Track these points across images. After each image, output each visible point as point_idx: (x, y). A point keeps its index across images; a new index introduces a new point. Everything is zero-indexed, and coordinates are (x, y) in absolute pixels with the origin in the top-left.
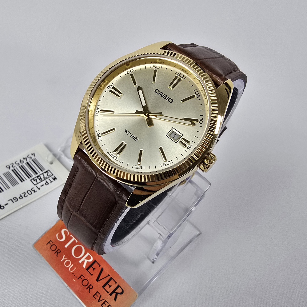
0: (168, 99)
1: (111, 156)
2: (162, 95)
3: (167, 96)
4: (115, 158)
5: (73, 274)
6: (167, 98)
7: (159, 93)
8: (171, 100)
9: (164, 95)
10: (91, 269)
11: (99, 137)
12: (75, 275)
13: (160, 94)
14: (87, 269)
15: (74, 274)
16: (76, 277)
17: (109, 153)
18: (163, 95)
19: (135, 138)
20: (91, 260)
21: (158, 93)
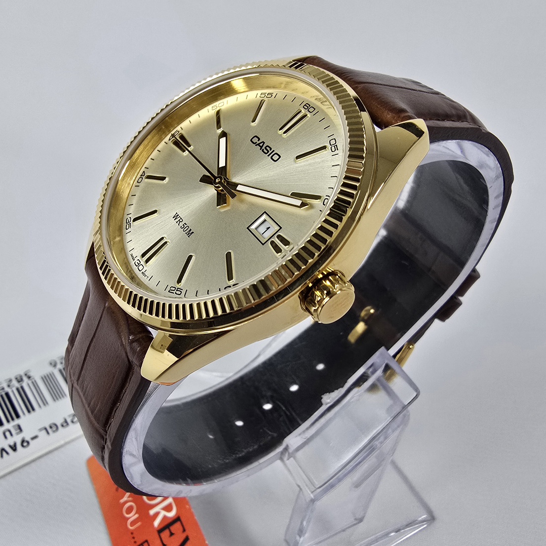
0: (271, 155)
1: (136, 263)
2: (261, 147)
3: (271, 149)
4: (141, 268)
5: (132, 533)
6: (270, 152)
7: (258, 142)
8: (275, 158)
9: (265, 148)
10: (167, 532)
11: (128, 226)
12: (134, 538)
13: (259, 144)
14: (160, 531)
15: (134, 535)
16: (135, 542)
17: (134, 257)
18: (263, 148)
20: (172, 514)
21: (256, 143)
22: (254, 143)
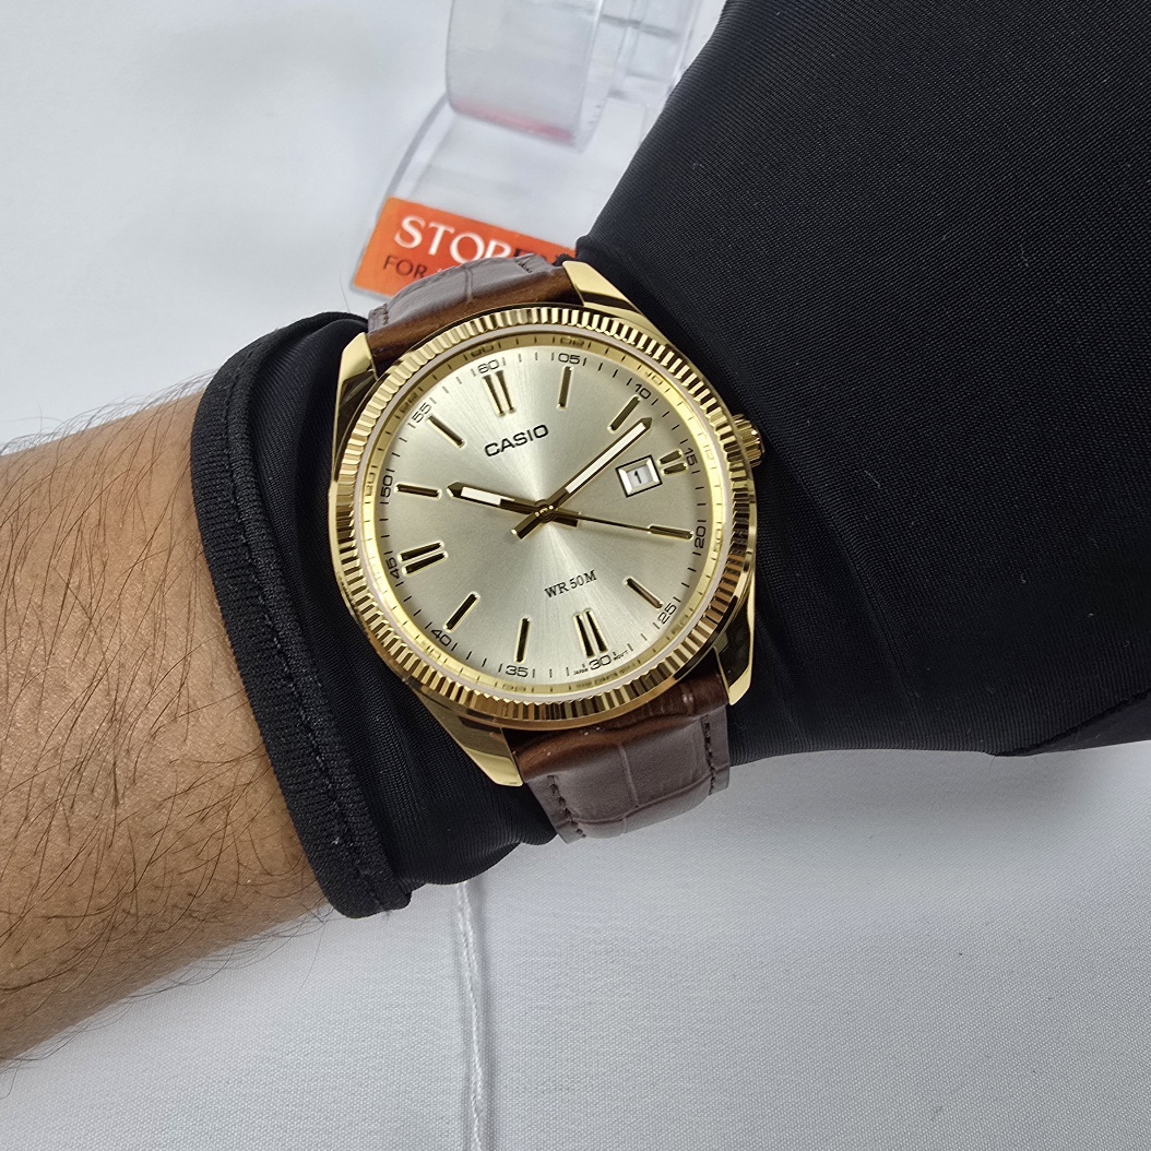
0: (534, 437)
1: (594, 667)
2: (511, 445)
3: (522, 434)
4: (605, 661)
6: (527, 436)
7: (500, 447)
8: (541, 431)
11: (521, 673)
13: (503, 447)
17: (582, 668)
18: (514, 442)
19: (584, 577)
21: (499, 450)
22: (498, 452)
